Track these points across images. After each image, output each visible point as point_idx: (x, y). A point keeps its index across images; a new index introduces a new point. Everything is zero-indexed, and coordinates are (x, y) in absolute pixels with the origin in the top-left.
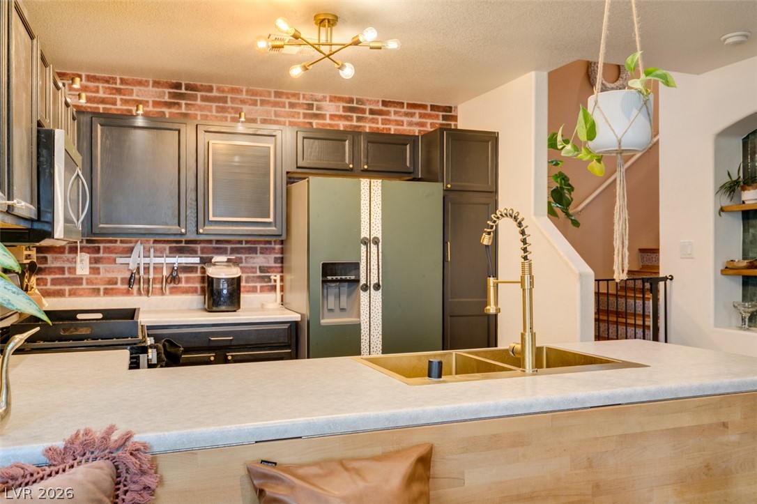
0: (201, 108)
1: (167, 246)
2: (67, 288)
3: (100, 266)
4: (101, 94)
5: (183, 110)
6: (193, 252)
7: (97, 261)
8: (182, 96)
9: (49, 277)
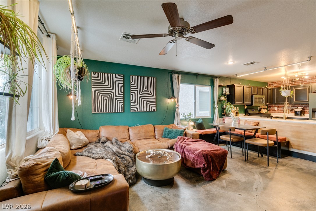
0: (297, 83)
1: (291, 106)
2: (274, 111)
3: (279, 109)
4: (279, 84)
5: (294, 84)
6: (296, 106)
7: (278, 108)
8: (294, 81)
9: (271, 110)
